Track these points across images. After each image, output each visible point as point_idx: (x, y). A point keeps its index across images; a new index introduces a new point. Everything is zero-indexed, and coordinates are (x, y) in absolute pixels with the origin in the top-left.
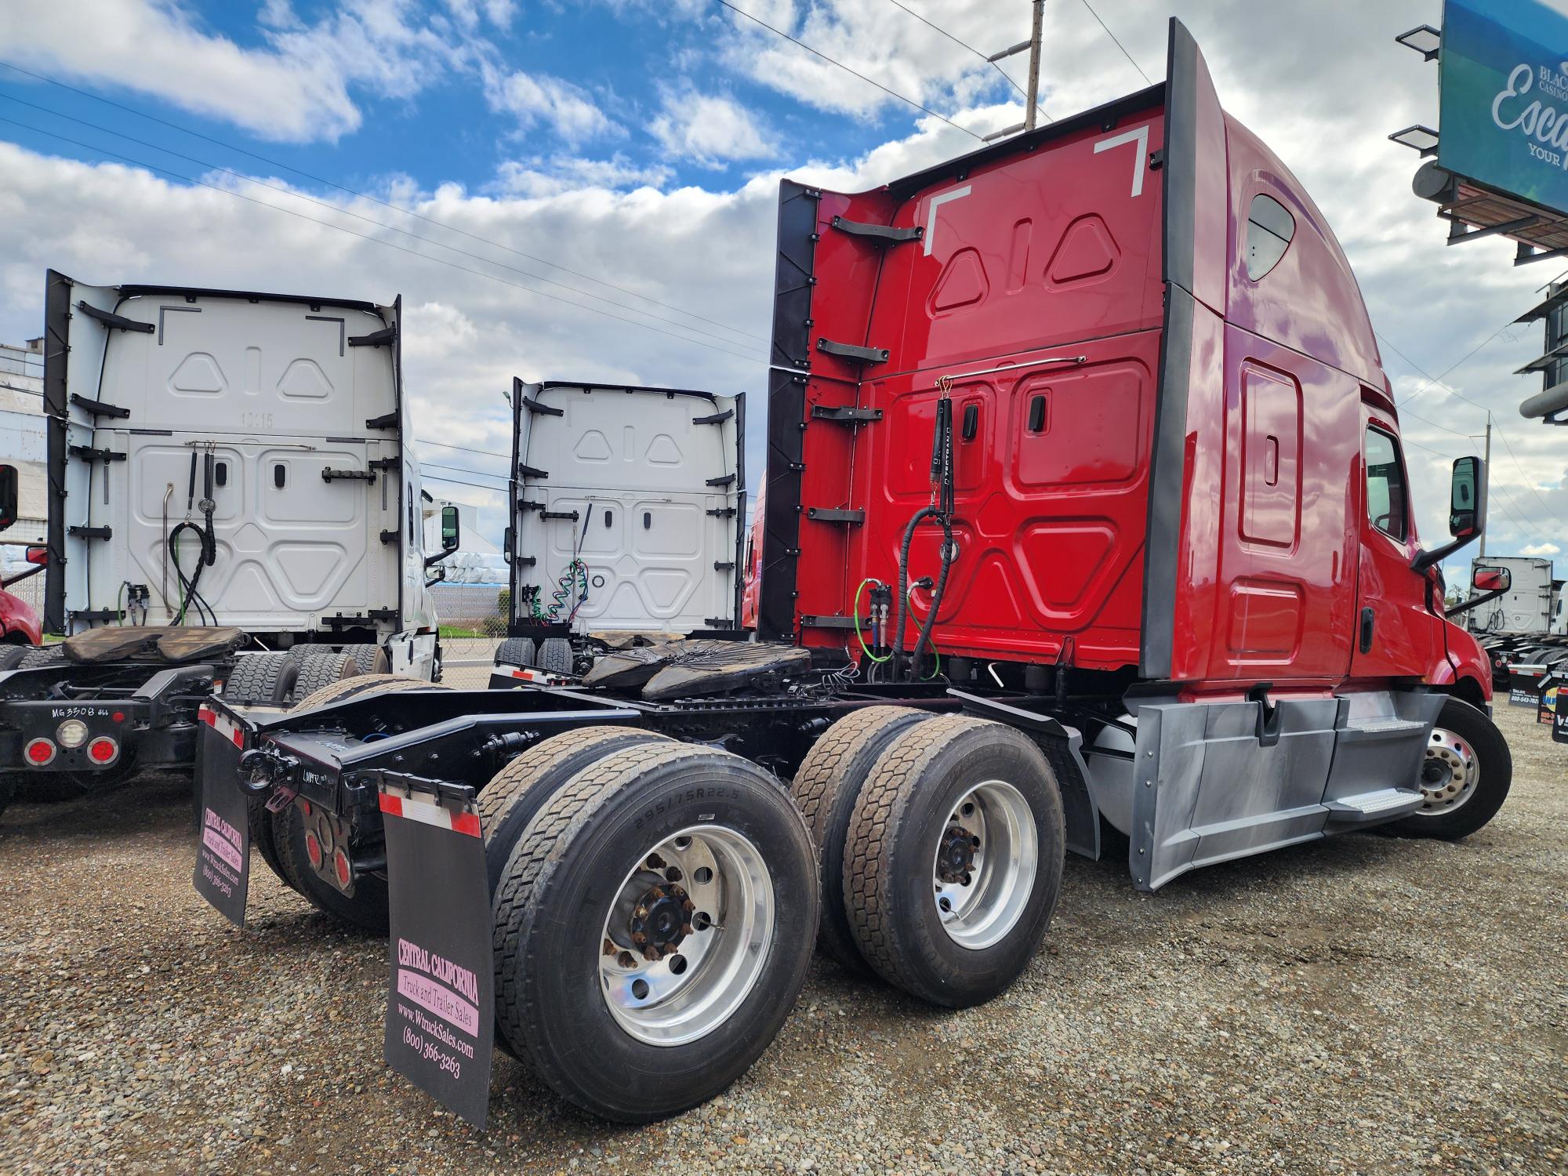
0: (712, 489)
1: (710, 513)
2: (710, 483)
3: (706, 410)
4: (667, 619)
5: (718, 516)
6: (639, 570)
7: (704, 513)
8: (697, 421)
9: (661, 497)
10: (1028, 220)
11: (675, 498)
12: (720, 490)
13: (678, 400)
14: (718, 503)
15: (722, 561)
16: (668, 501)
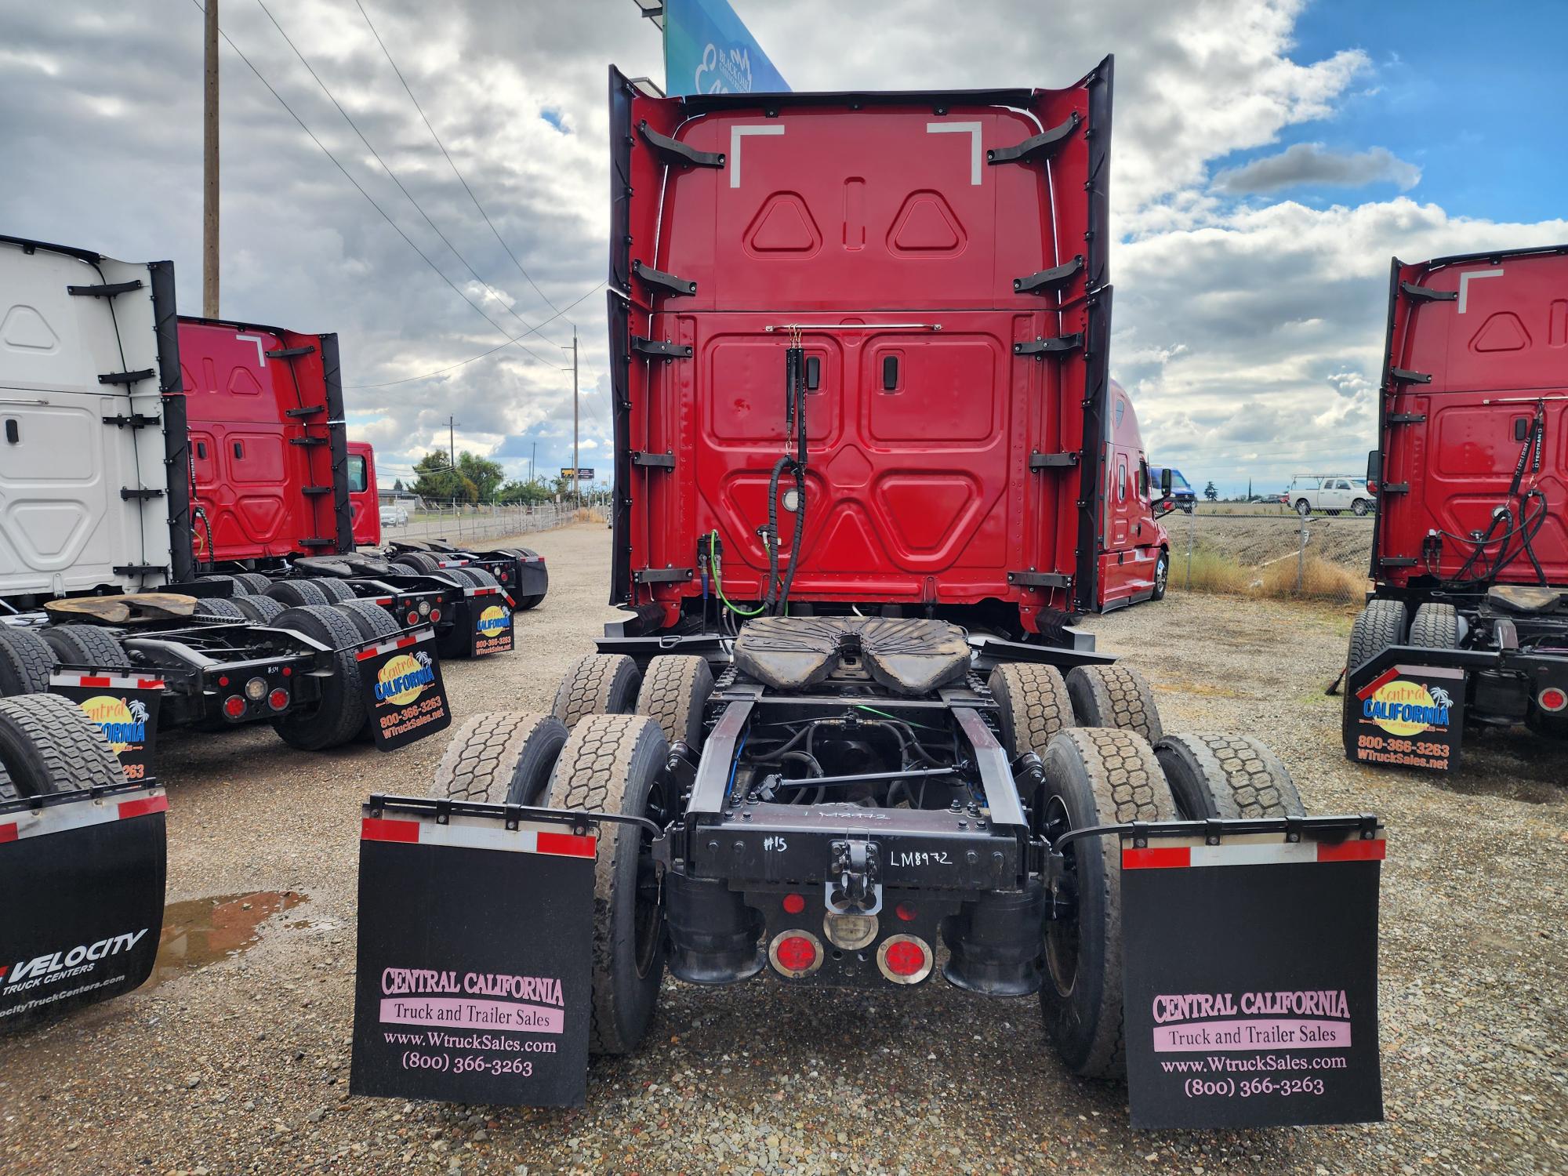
0: (108, 389)
1: (108, 421)
2: (104, 379)
3: (86, 277)
4: (57, 572)
5: (121, 426)
6: (6, 503)
7: (100, 420)
8: (74, 291)
9: (35, 397)
10: (861, 180)
11: (53, 399)
12: (120, 390)
13: (39, 260)
14: (118, 407)
15: (132, 486)
16: (44, 404)
